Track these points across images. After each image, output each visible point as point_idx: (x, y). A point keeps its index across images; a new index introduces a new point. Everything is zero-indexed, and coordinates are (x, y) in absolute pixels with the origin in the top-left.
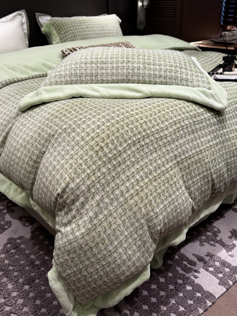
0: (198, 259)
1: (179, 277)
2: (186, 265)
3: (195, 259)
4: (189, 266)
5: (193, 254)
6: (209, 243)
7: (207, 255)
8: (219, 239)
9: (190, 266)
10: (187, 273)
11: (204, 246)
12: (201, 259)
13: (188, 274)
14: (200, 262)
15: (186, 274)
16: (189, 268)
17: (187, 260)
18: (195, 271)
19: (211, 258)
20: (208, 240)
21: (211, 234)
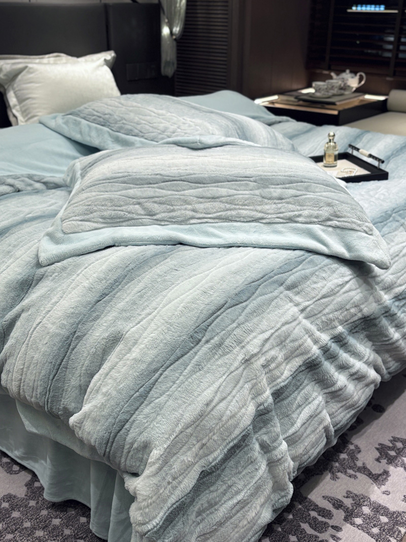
0: (333, 504)
2: (316, 518)
3: (328, 506)
4: (320, 519)
5: (323, 497)
6: (346, 473)
7: (346, 495)
8: (361, 465)
10: (320, 533)
11: (340, 480)
12: (338, 505)
13: (323, 534)
14: (338, 509)
15: (318, 534)
16: (322, 522)
17: (316, 508)
18: (332, 527)
19: (353, 500)
20: (344, 468)
21: (347, 457)
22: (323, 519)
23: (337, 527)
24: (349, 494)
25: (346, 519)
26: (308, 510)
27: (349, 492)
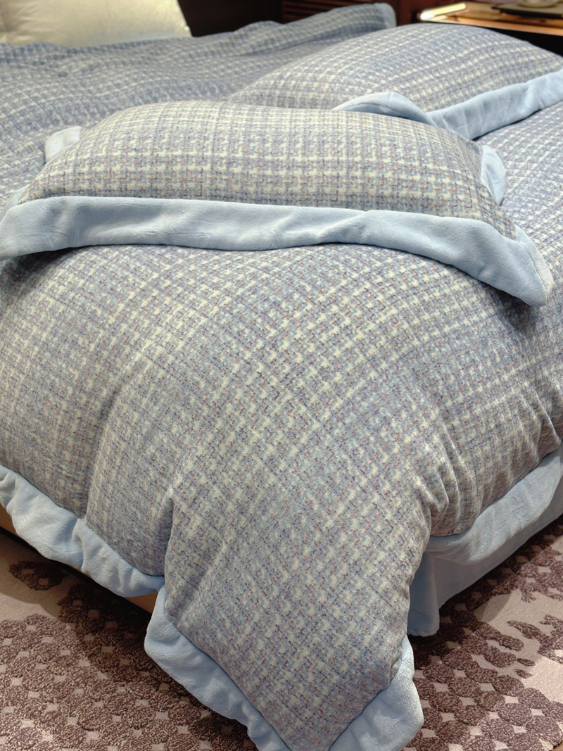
0: (524, 632)
1: (482, 678)
2: (495, 649)
3: (517, 634)
4: (503, 650)
5: (509, 622)
6: (546, 592)
7: (544, 621)
10: (500, 667)
11: (535, 602)
12: (531, 632)
13: (504, 668)
14: (530, 638)
15: (497, 669)
16: (505, 654)
17: (497, 636)
18: (519, 660)
19: (555, 627)
20: (544, 586)
21: (549, 571)
22: (507, 651)
23: (526, 661)
24: (548, 621)
25: (542, 651)
26: (485, 638)
27: (550, 616)
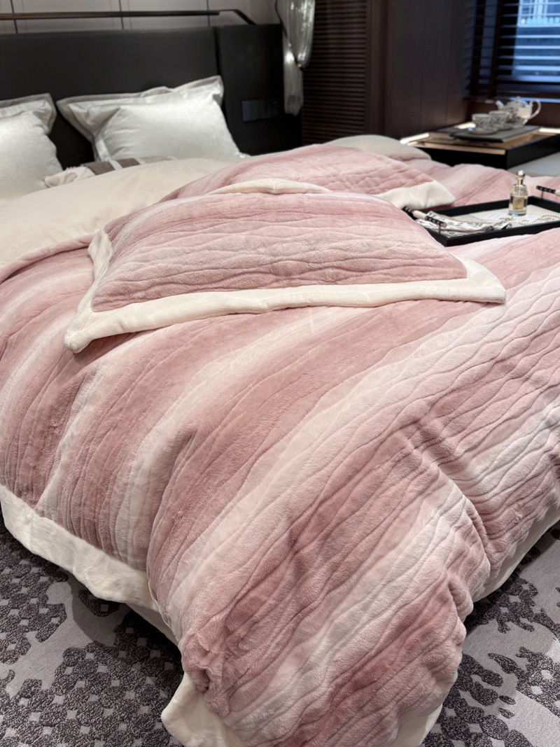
0: (503, 666)
2: (479, 685)
3: (496, 668)
4: (485, 686)
5: (489, 655)
6: (518, 622)
7: (519, 653)
8: (539, 612)
9: (490, 687)
10: (486, 705)
11: (510, 632)
12: (509, 667)
13: (489, 707)
14: (509, 673)
15: (483, 707)
16: (488, 690)
17: (481, 671)
18: (502, 698)
19: (529, 661)
20: (516, 616)
21: (519, 601)
23: (507, 698)
24: (523, 653)
25: (519, 687)
26: (470, 673)
27: (524, 649)
